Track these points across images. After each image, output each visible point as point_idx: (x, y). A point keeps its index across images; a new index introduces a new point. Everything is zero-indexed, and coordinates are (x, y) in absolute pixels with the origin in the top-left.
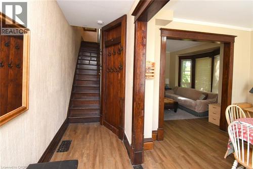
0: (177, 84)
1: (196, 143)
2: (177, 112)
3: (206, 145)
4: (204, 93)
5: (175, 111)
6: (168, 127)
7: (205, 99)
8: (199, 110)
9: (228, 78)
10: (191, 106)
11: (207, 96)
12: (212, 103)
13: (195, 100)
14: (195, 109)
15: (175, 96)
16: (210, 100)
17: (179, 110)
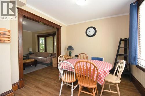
0: (37, 51)
1: (46, 79)
2: (37, 66)
3: (51, 79)
4: (50, 54)
5: (36, 66)
6: (29, 77)
7: (51, 56)
8: (48, 62)
9: (59, 45)
10: (44, 61)
11: (52, 55)
12: (54, 57)
13: (46, 57)
14: (46, 62)
15: (36, 57)
16: (53, 56)
17: (38, 65)
